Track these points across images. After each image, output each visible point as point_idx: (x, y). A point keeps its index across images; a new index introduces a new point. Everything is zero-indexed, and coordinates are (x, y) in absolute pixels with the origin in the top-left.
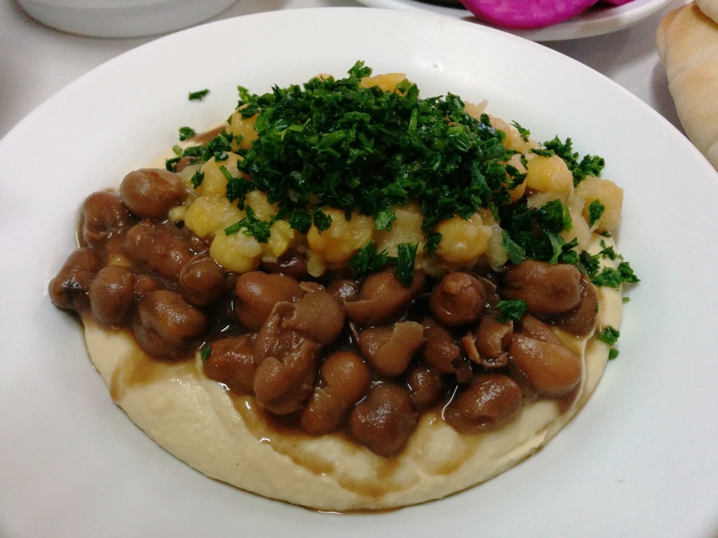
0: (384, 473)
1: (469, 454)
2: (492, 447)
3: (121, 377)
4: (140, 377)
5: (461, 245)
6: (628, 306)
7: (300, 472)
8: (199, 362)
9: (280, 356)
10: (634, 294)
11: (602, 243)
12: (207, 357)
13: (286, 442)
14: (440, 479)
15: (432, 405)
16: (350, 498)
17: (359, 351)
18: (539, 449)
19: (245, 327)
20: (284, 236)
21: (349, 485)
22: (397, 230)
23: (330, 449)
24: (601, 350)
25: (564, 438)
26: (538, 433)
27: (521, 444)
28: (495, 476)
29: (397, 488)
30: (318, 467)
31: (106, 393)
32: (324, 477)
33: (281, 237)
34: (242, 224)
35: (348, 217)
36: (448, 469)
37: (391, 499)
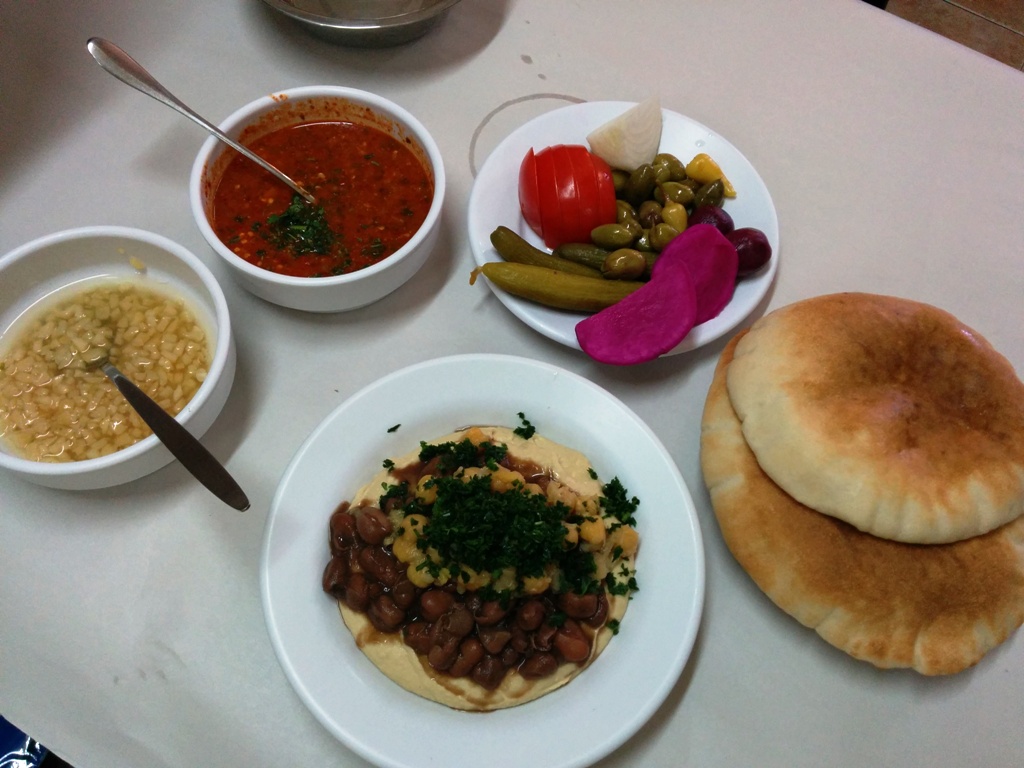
0: (488, 696)
1: (529, 688)
2: (540, 685)
3: (363, 638)
4: (373, 639)
5: (534, 590)
6: (631, 601)
7: (449, 694)
8: (402, 636)
9: (442, 646)
10: (636, 595)
11: (623, 566)
12: (407, 634)
13: (443, 680)
14: (514, 700)
15: (514, 665)
16: (470, 706)
17: (479, 641)
18: (567, 684)
19: (425, 619)
20: (446, 576)
21: (471, 700)
22: (503, 578)
23: (463, 684)
24: (608, 632)
25: (581, 677)
26: (566, 676)
27: (556, 683)
28: (543, 696)
29: (494, 703)
30: (458, 692)
31: (354, 644)
32: (460, 697)
33: (444, 576)
34: (424, 565)
35: (478, 573)
36: (518, 695)
37: (490, 707)
